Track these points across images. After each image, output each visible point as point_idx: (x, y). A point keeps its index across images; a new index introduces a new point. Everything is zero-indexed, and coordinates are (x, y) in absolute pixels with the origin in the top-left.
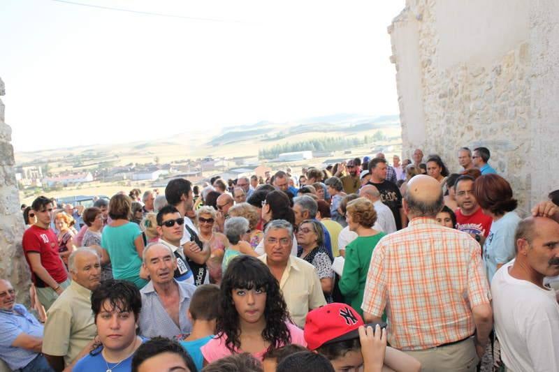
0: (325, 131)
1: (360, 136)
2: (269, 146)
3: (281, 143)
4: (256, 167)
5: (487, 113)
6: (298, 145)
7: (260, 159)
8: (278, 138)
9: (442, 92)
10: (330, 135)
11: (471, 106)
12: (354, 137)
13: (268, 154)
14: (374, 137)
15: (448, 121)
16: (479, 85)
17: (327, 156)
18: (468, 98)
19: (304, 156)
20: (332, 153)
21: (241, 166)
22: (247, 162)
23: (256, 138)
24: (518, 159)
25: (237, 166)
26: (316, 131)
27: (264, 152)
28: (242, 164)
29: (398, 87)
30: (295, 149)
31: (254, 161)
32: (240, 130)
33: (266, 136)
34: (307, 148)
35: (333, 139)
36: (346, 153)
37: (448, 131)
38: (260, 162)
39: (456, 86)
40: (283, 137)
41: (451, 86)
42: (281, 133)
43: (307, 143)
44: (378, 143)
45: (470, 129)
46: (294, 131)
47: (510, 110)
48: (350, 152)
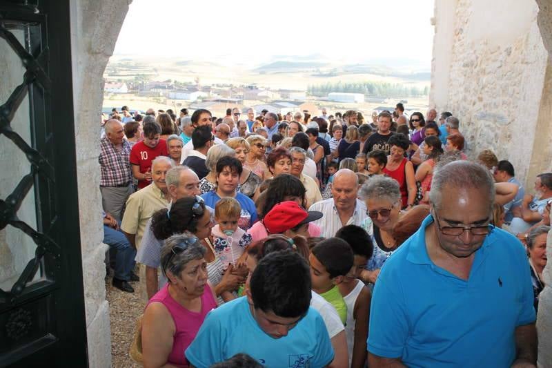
0: (383, 75)
2: (319, 83)
3: (333, 81)
4: (303, 103)
5: (495, 88)
6: (350, 85)
7: (308, 95)
8: (330, 75)
9: (466, 61)
10: (388, 80)
11: (484, 79)
12: (413, 85)
13: (318, 90)
15: (466, 90)
16: (494, 61)
17: (380, 102)
18: (483, 72)
19: (356, 100)
20: (386, 100)
21: (286, 100)
22: (293, 97)
23: (307, 71)
24: (508, 133)
25: (281, 99)
26: (373, 73)
27: (313, 88)
28: (287, 98)
29: (434, 49)
30: (347, 89)
31: (301, 97)
32: (291, 60)
33: (318, 71)
34: (360, 91)
35: (389, 84)
37: (465, 99)
38: (308, 98)
39: (477, 58)
40: (335, 75)
41: (473, 57)
42: (335, 70)
43: (360, 85)
45: (481, 99)
46: (348, 70)
47: (511, 89)
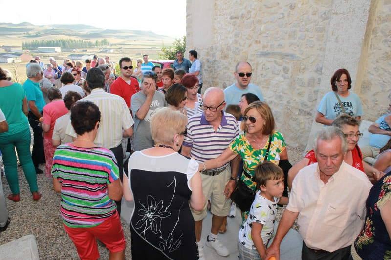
0: (70, 35)
1: (93, 41)
2: (30, 41)
3: (39, 40)
4: (22, 54)
6: (50, 42)
7: (24, 49)
8: (37, 36)
10: (73, 38)
12: (89, 41)
13: (29, 46)
14: (102, 42)
17: (71, 52)
19: (56, 50)
20: (74, 50)
21: (9, 52)
22: (13, 50)
23: (20, 34)
25: (5, 52)
26: (64, 34)
27: (26, 44)
28: (10, 51)
30: (49, 44)
31: (20, 50)
32: (7, 27)
33: (28, 33)
34: (57, 45)
35: (75, 40)
36: (84, 51)
38: (24, 51)
40: (40, 36)
42: (39, 32)
43: (57, 41)
44: (104, 47)
46: (47, 32)
48: (86, 51)
